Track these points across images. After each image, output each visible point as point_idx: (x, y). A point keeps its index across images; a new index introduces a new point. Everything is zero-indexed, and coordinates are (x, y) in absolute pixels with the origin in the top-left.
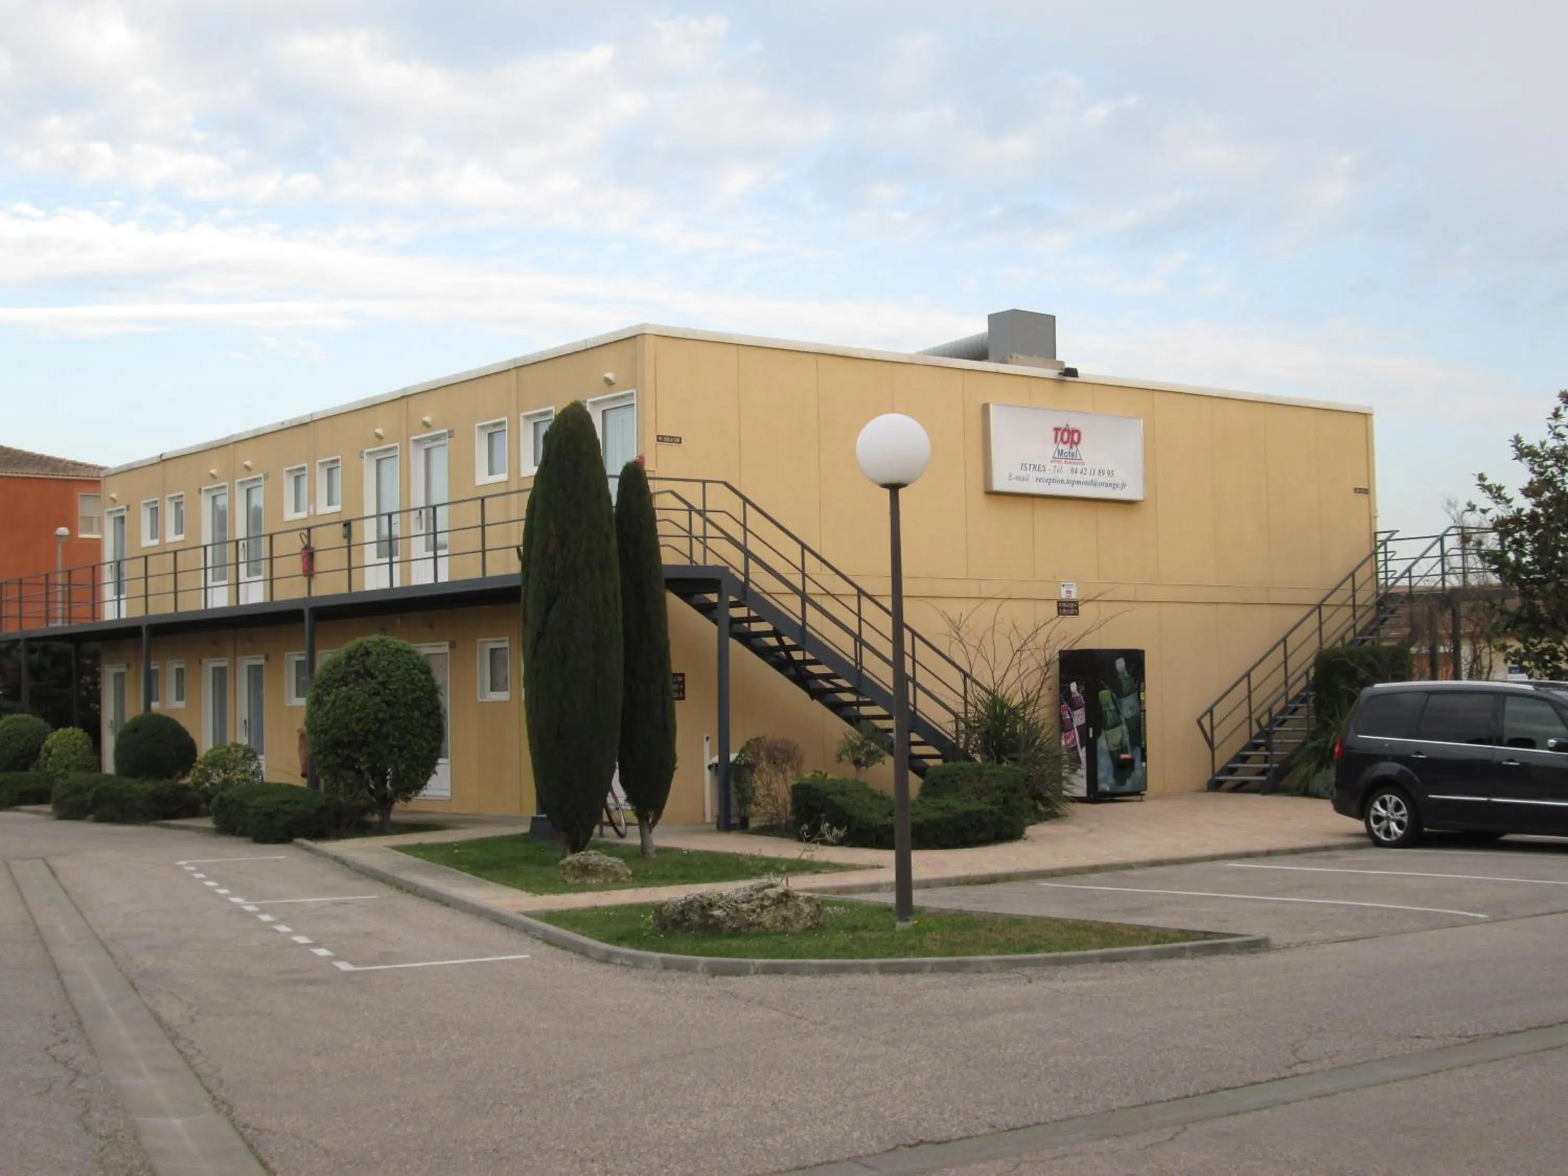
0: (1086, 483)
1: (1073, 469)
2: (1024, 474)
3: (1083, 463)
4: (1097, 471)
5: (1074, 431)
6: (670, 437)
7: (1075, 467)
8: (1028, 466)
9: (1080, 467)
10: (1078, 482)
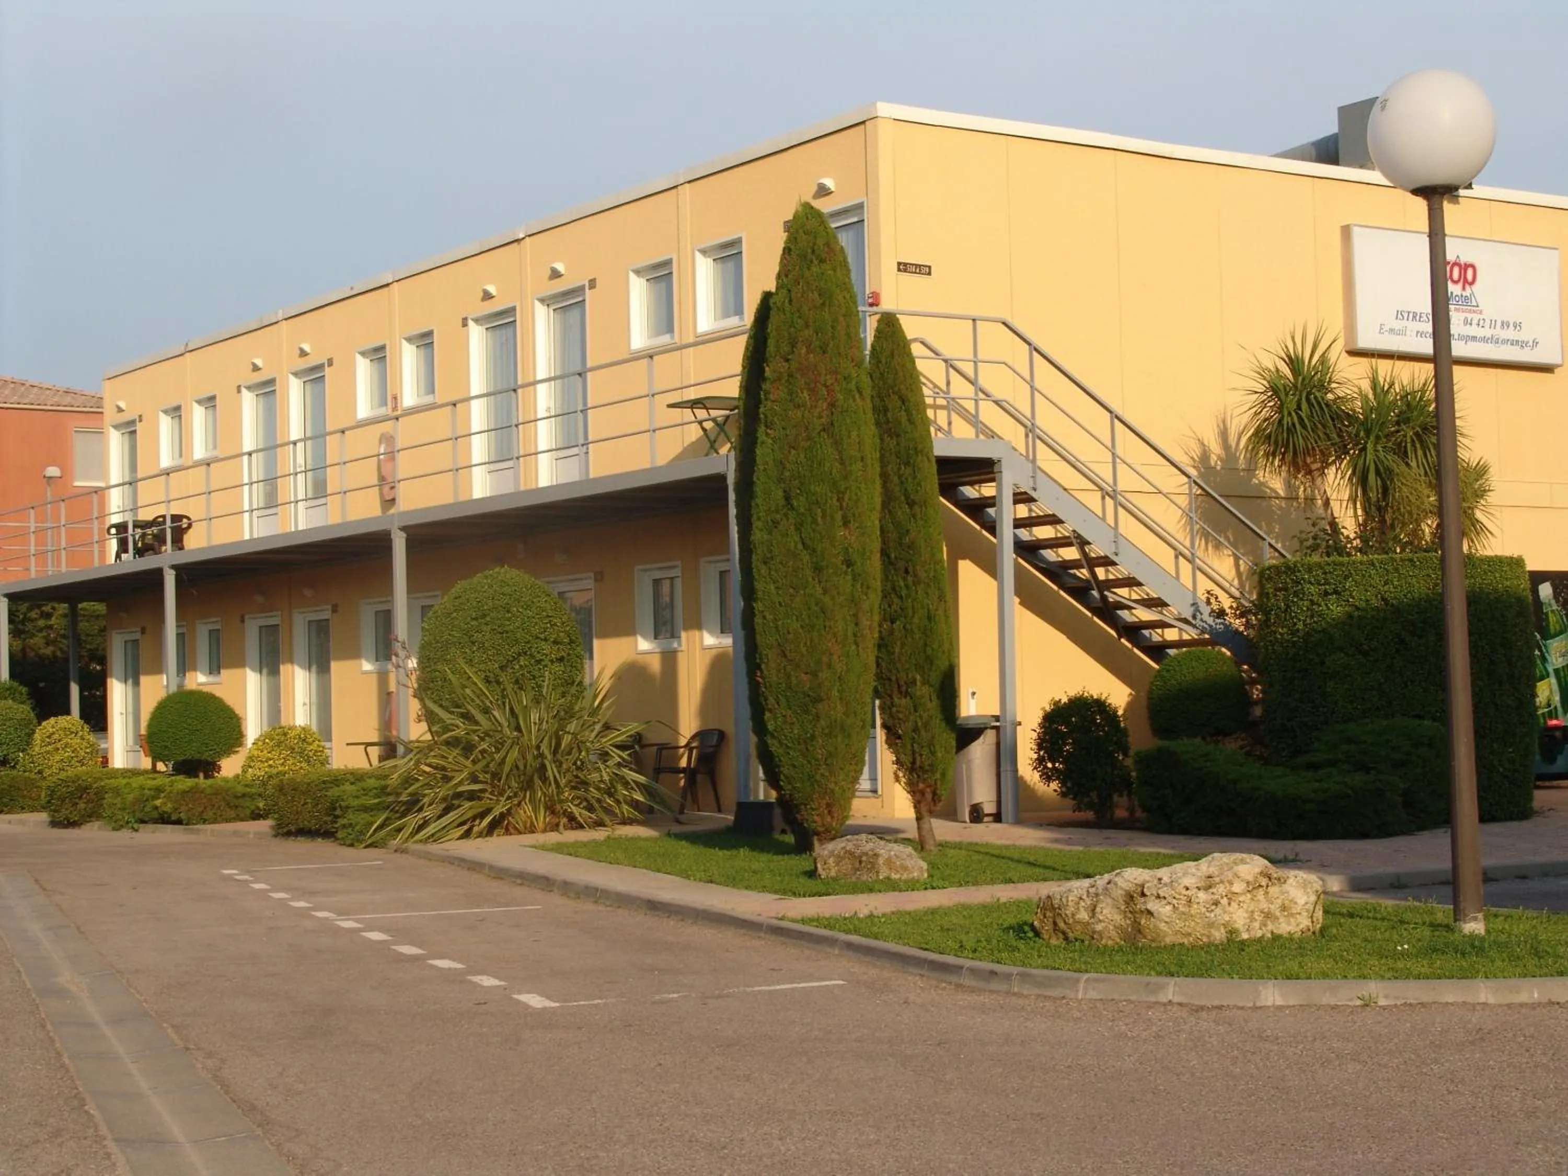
0: (1484, 340)
1: (1466, 319)
2: (1398, 325)
3: (1481, 313)
4: (1499, 324)
5: (1467, 266)
6: (916, 265)
7: (1469, 316)
8: (1406, 315)
9: (1476, 317)
10: (1474, 338)
